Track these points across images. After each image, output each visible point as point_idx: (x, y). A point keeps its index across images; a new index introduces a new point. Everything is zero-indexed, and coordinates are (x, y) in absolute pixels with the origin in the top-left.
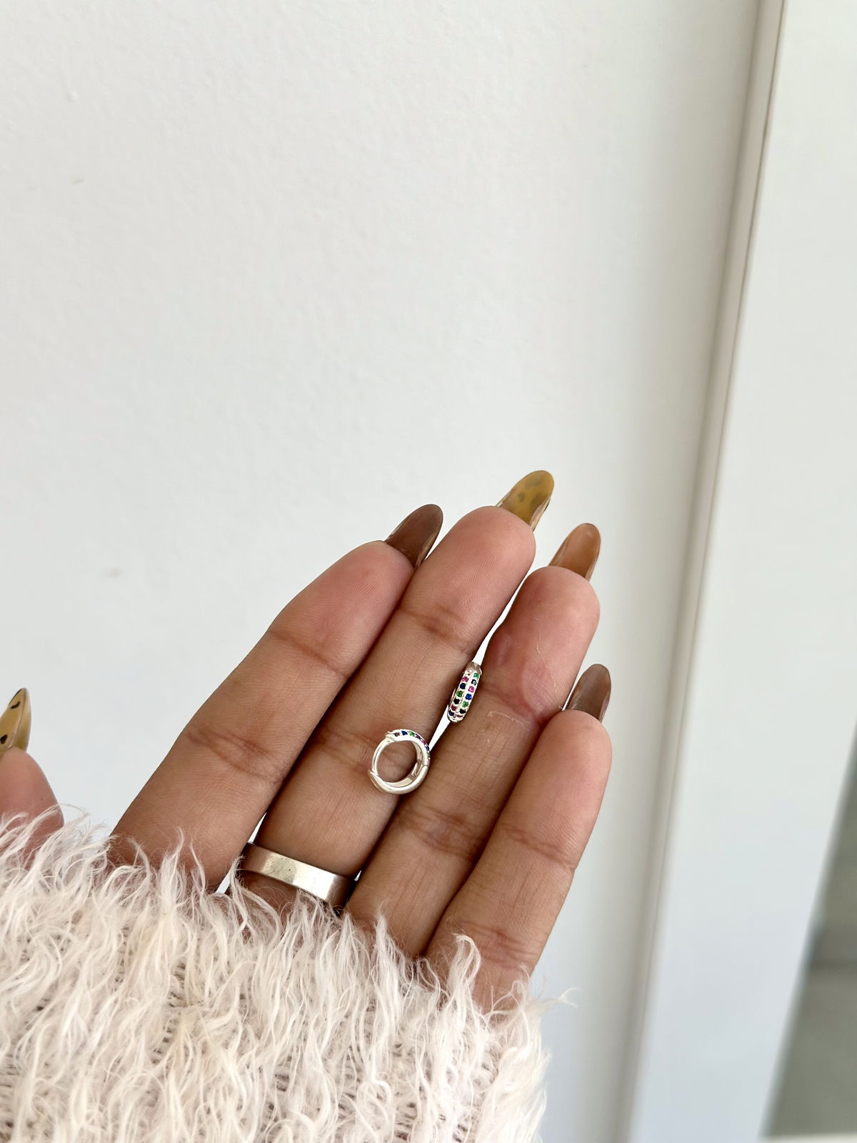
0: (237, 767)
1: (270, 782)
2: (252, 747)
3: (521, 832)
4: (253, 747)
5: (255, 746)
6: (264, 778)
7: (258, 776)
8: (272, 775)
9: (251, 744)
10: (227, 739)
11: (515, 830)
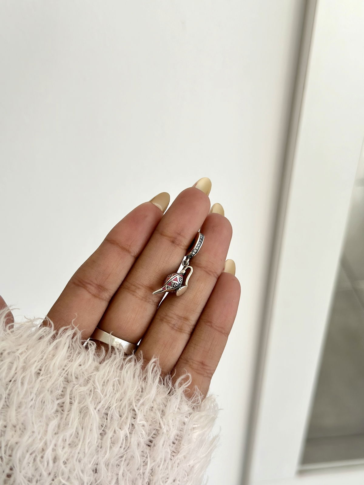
0: (95, 296)
2: (100, 287)
3: (211, 322)
5: (102, 287)
9: (101, 286)
10: (91, 284)
11: (209, 322)
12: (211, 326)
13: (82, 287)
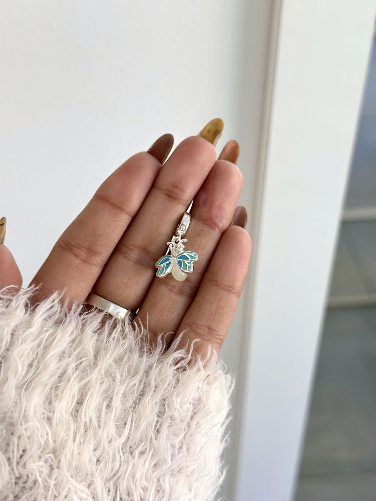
1: (99, 267)
4: (91, 251)
6: (96, 265)
7: (94, 264)
8: (100, 264)
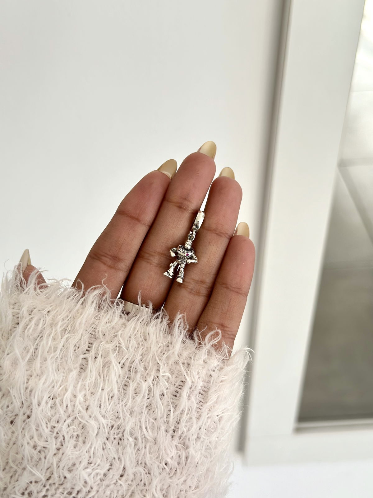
9: (115, 257)
10: (106, 257)
11: (223, 284)
12: (227, 288)
13: (97, 259)
